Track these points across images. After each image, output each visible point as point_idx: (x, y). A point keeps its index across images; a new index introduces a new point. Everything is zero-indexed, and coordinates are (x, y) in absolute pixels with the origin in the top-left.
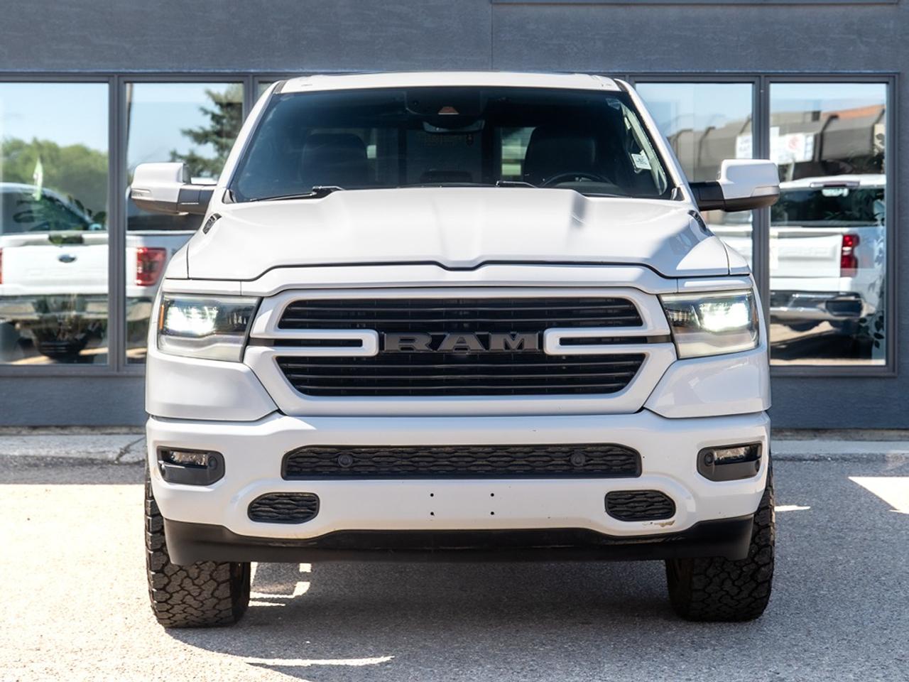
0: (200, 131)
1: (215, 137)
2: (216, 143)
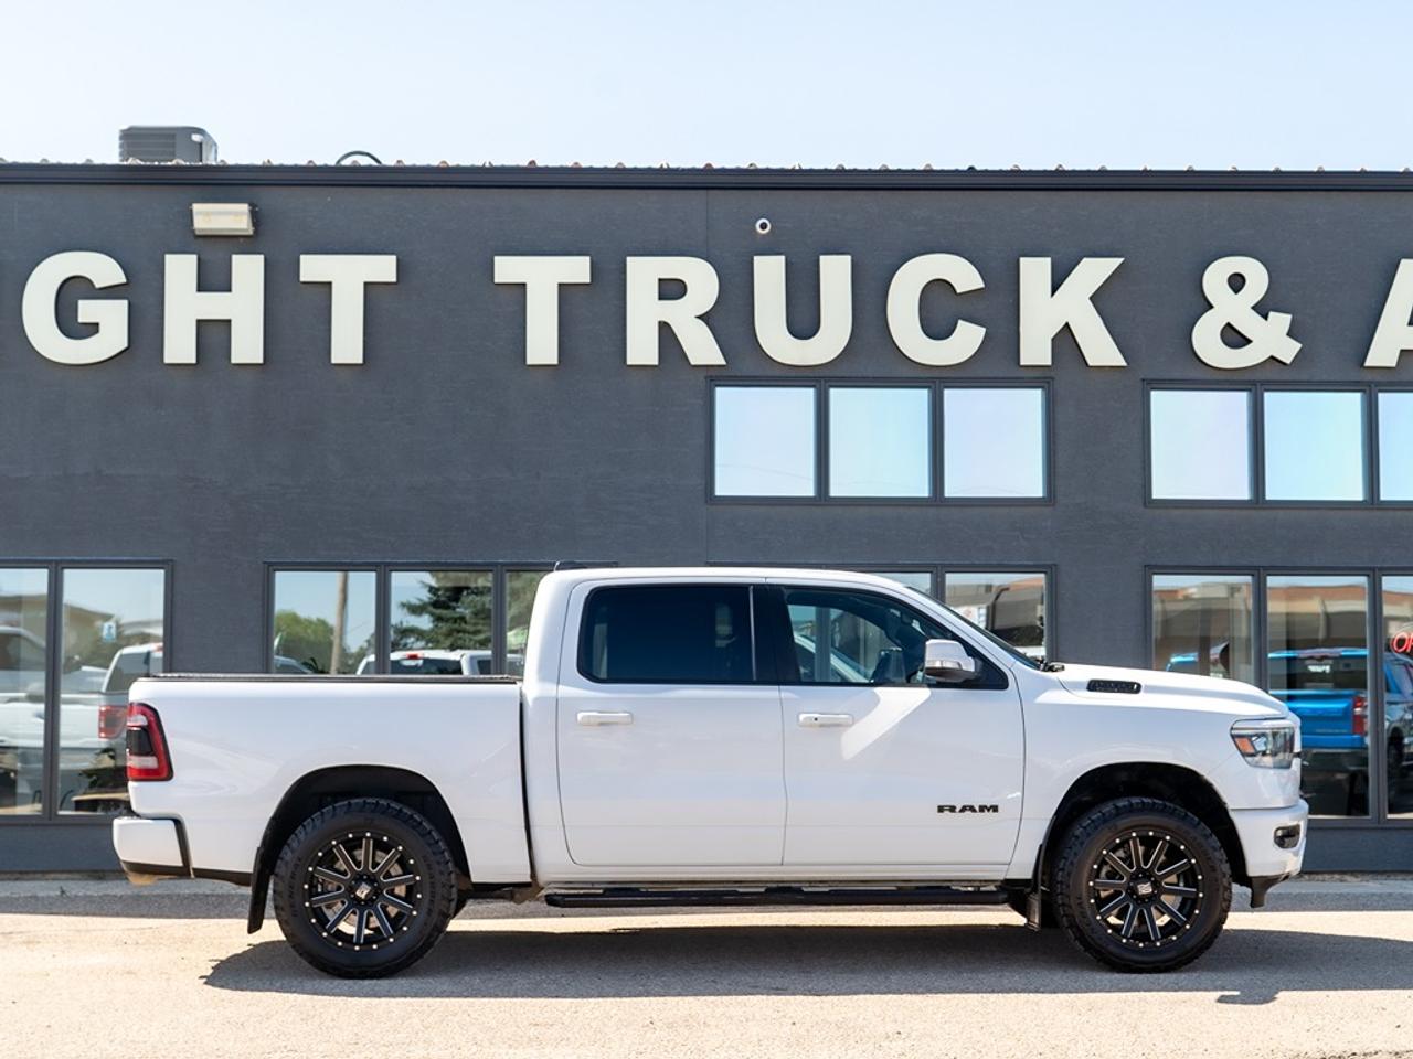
0: (418, 603)
1: (431, 609)
2: (432, 614)
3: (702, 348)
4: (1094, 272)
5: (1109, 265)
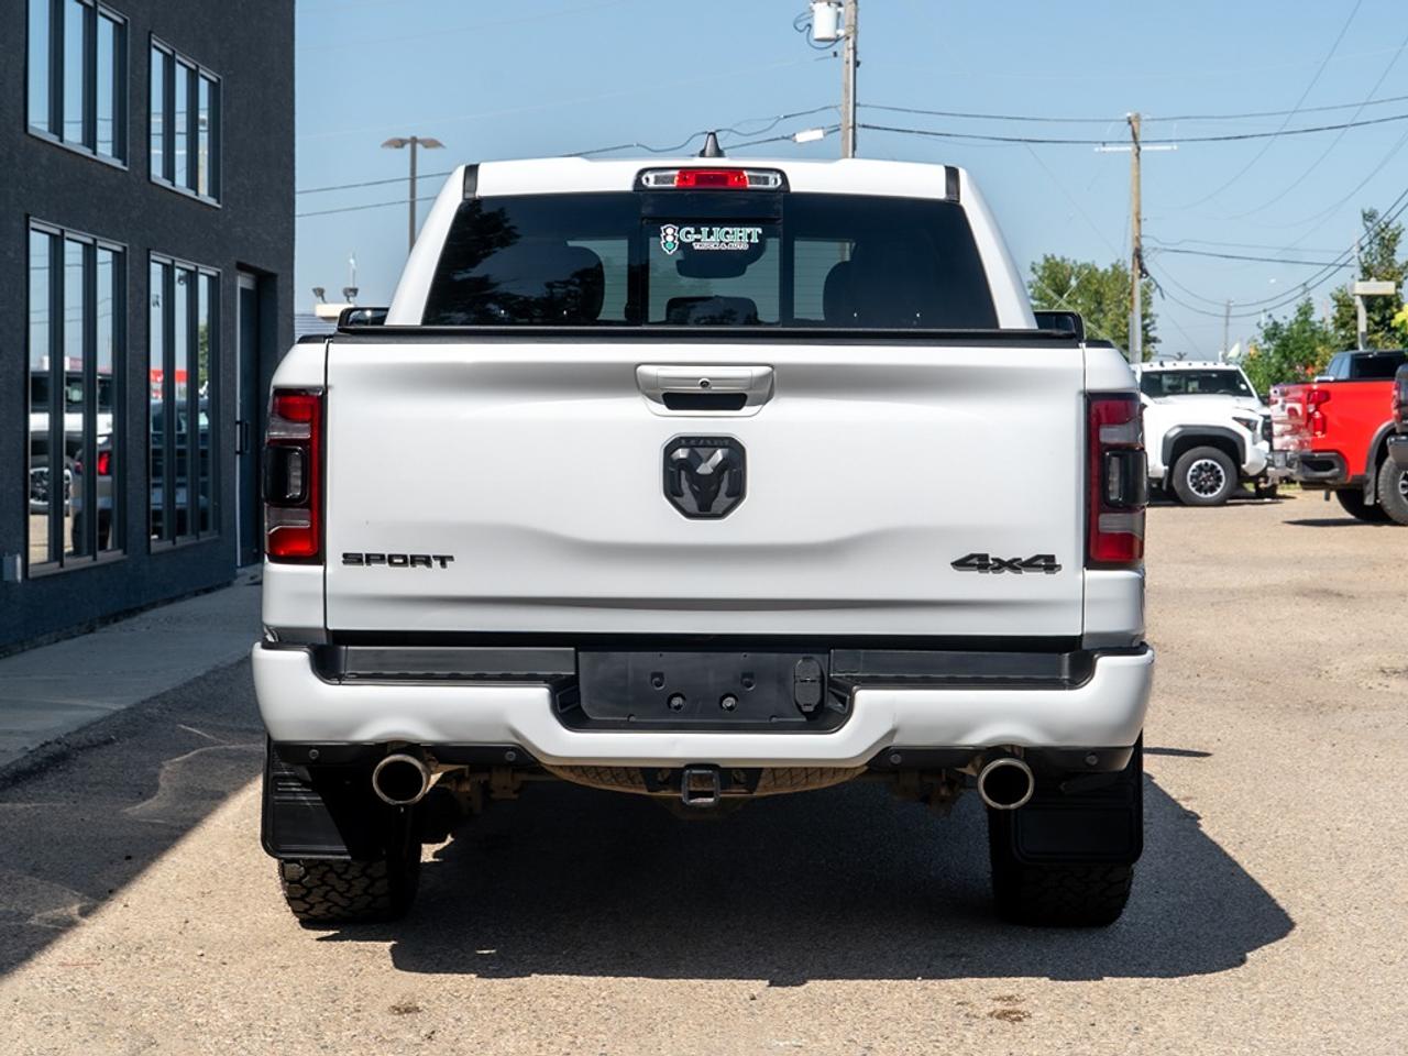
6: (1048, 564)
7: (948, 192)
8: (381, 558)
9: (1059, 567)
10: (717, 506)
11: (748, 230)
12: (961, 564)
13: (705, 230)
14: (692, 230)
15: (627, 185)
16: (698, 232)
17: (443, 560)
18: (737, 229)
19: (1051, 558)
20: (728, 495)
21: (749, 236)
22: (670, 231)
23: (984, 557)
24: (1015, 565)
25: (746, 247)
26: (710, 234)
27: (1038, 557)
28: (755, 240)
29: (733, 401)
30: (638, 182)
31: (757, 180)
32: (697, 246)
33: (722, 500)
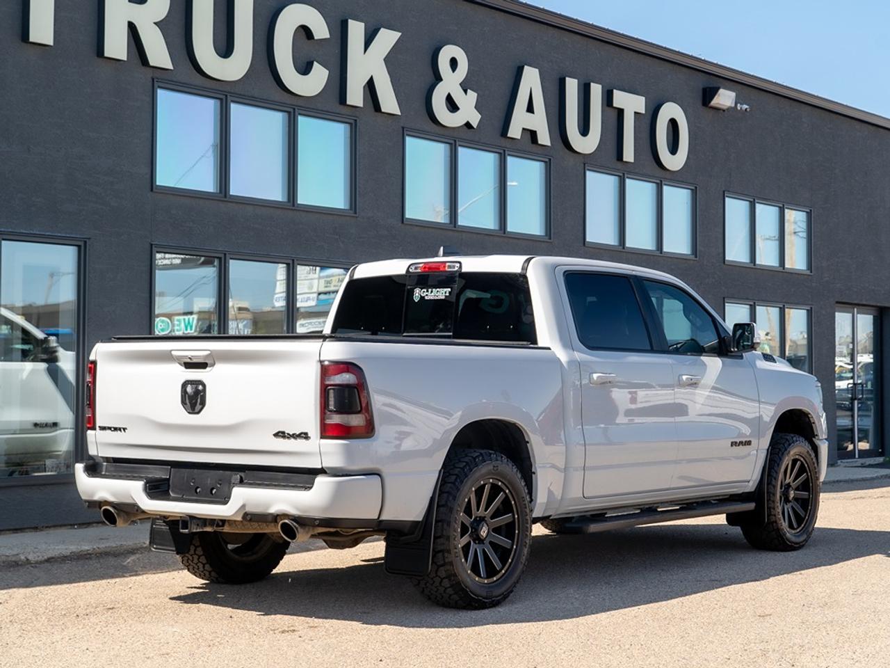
3: (159, 53)
4: (387, 39)
5: (395, 36)
6: (305, 436)
7: (522, 269)
8: (110, 428)
9: (310, 438)
10: (197, 409)
11: (445, 290)
12: (276, 435)
13: (430, 290)
14: (425, 290)
15: (403, 272)
16: (427, 291)
17: (124, 429)
18: (441, 289)
19: (306, 434)
20: (200, 404)
21: (446, 293)
22: (418, 291)
23: (283, 433)
24: (295, 436)
25: (443, 298)
26: (432, 292)
27: (302, 433)
28: (447, 294)
29: (202, 366)
30: (408, 271)
31: (449, 267)
32: (426, 298)
33: (198, 407)
